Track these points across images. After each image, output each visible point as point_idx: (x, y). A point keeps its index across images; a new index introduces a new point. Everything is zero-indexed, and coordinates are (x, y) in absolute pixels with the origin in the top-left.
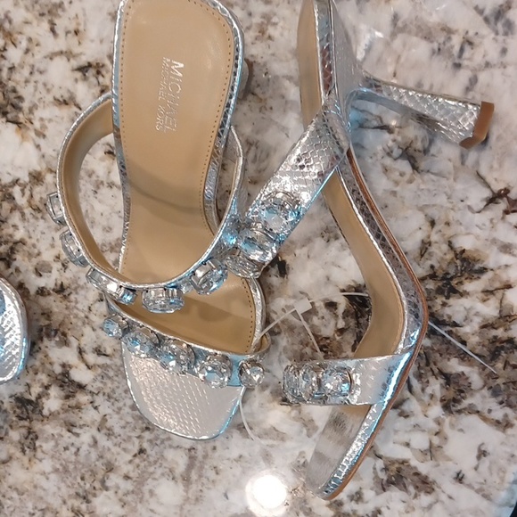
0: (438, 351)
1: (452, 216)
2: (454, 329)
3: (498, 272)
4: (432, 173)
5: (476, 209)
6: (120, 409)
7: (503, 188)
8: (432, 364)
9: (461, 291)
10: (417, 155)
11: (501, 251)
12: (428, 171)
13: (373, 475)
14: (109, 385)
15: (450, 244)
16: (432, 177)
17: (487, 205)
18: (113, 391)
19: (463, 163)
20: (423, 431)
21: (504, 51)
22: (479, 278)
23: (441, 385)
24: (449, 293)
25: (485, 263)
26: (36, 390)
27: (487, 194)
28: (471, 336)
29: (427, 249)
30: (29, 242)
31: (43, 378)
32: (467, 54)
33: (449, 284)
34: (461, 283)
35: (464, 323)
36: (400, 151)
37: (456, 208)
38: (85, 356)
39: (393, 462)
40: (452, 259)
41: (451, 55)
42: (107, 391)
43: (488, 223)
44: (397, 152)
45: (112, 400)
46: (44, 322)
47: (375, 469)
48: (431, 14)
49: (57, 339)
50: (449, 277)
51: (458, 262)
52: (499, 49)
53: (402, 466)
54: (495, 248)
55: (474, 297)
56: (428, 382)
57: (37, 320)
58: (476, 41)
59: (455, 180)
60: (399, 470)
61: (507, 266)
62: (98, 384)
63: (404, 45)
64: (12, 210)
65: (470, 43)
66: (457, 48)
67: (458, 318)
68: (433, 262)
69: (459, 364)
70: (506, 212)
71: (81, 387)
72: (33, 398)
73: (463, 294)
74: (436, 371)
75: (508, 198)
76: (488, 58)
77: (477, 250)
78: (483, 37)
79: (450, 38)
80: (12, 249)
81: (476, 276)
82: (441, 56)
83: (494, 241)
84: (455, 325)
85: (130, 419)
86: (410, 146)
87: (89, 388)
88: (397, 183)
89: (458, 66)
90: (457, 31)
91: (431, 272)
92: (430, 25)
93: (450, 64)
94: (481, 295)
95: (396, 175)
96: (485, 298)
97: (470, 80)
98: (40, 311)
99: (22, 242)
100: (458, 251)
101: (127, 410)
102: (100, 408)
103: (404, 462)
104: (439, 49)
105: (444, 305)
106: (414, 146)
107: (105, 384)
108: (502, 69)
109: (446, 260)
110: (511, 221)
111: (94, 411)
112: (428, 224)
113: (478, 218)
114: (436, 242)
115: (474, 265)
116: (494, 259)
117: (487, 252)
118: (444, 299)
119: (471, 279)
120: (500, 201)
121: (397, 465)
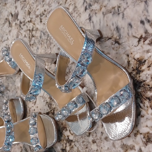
0: (143, 91)
1: (132, 51)
2: (145, 83)
3: (149, 59)
4: (123, 43)
5: (136, 45)
6: (80, 144)
7: (140, 36)
8: (143, 97)
9: (142, 70)
10: (118, 41)
11: (147, 53)
12: (122, 43)
13: (142, 141)
14: (77, 138)
15: (134, 59)
16: (123, 44)
17: (138, 43)
18: (78, 139)
19: (129, 36)
20: (149, 119)
21: (127, 3)
22: (145, 64)
23: (148, 102)
24: (139, 72)
25: (144, 59)
26: (64, 145)
27: (137, 40)
28: (150, 82)
29: (129, 63)
30: (56, 107)
31: (65, 141)
32: (119, 10)
33: (138, 70)
34: (141, 68)
35: (146, 79)
36: (115, 42)
37: (132, 48)
38: (71, 132)
39: (145, 134)
40: (136, 62)
41: (117, 13)
42: (77, 140)
43: (141, 48)
44: (114, 43)
45: (78, 142)
46: (62, 126)
47: (141, 138)
48: (110, 7)
49: (65, 130)
50: (137, 68)
51: (138, 62)
52: (126, 3)
53: (148, 134)
54: (145, 53)
55: (146, 70)
56: (144, 103)
57: (61, 126)
58: (120, 5)
59: (129, 41)
60: (148, 136)
61: (150, 56)
62: (75, 139)
63: (107, 17)
64: (52, 101)
65: (119, 7)
66: (117, 10)
67: (144, 79)
68: (132, 66)
69: (150, 93)
70: (144, 42)
71: (72, 141)
72: (64, 148)
73: (143, 71)
74: (145, 98)
75: (143, 38)
76: (124, 7)
77: (141, 57)
78: (121, 3)
79: (115, 9)
80: (54, 110)
81: (144, 64)
82: (115, 14)
83: (144, 51)
84: (144, 81)
85: (83, 146)
86: (116, 39)
87: (73, 141)
88: (117, 50)
89: (119, 14)
90: (116, 6)
91: (133, 69)
92: (110, 9)
93: (117, 14)
94: (148, 69)
95: (116, 49)
96: (149, 69)
97: (123, 15)
98: (61, 124)
99: (55, 108)
100: (137, 59)
101: (82, 144)
102: (76, 145)
103: (148, 133)
104: (114, 13)
105: (139, 77)
106: (117, 39)
107: (76, 138)
108: (128, 8)
109: (135, 64)
110: (146, 43)
111: (76, 147)
112: (127, 56)
113: (138, 48)
114: (131, 60)
115: (142, 61)
116: (146, 56)
117: (144, 55)
118: (139, 75)
119: (143, 65)
120: (141, 40)
121: (147, 135)
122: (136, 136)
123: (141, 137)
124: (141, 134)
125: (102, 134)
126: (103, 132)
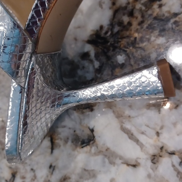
122: (158, 161)
123: (172, 162)
124: (172, 153)
125: (52, 169)
126: (53, 165)
